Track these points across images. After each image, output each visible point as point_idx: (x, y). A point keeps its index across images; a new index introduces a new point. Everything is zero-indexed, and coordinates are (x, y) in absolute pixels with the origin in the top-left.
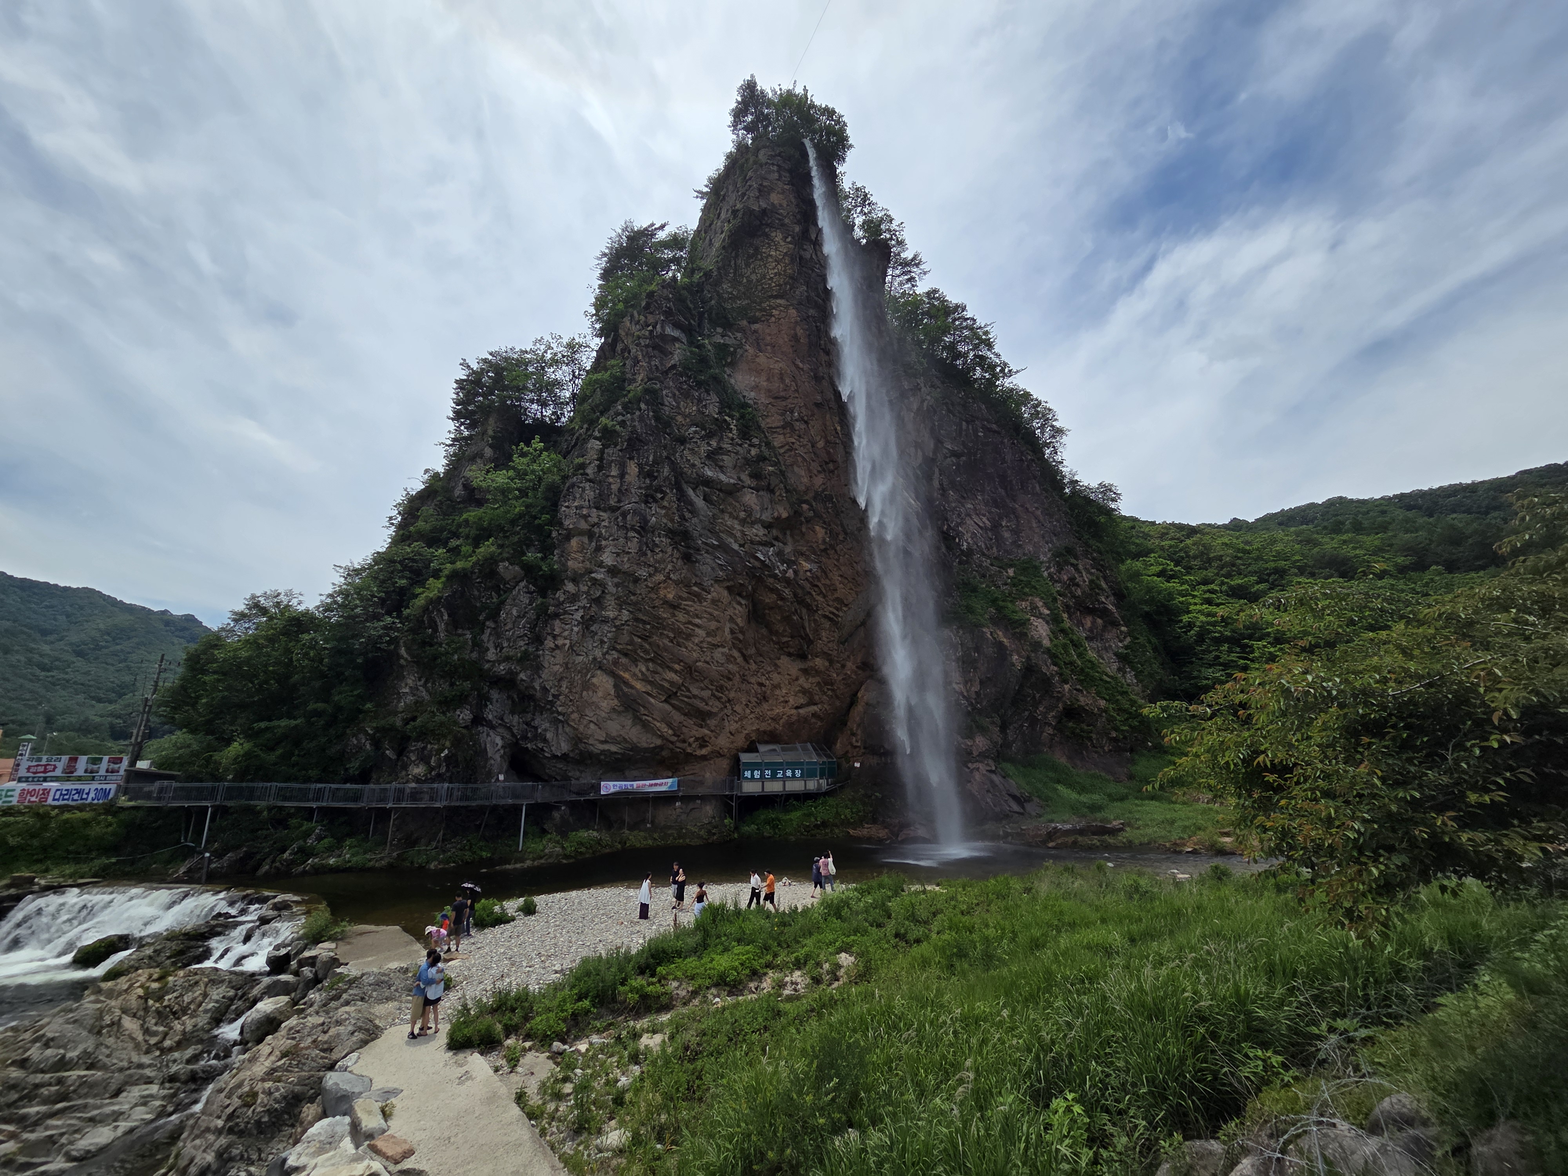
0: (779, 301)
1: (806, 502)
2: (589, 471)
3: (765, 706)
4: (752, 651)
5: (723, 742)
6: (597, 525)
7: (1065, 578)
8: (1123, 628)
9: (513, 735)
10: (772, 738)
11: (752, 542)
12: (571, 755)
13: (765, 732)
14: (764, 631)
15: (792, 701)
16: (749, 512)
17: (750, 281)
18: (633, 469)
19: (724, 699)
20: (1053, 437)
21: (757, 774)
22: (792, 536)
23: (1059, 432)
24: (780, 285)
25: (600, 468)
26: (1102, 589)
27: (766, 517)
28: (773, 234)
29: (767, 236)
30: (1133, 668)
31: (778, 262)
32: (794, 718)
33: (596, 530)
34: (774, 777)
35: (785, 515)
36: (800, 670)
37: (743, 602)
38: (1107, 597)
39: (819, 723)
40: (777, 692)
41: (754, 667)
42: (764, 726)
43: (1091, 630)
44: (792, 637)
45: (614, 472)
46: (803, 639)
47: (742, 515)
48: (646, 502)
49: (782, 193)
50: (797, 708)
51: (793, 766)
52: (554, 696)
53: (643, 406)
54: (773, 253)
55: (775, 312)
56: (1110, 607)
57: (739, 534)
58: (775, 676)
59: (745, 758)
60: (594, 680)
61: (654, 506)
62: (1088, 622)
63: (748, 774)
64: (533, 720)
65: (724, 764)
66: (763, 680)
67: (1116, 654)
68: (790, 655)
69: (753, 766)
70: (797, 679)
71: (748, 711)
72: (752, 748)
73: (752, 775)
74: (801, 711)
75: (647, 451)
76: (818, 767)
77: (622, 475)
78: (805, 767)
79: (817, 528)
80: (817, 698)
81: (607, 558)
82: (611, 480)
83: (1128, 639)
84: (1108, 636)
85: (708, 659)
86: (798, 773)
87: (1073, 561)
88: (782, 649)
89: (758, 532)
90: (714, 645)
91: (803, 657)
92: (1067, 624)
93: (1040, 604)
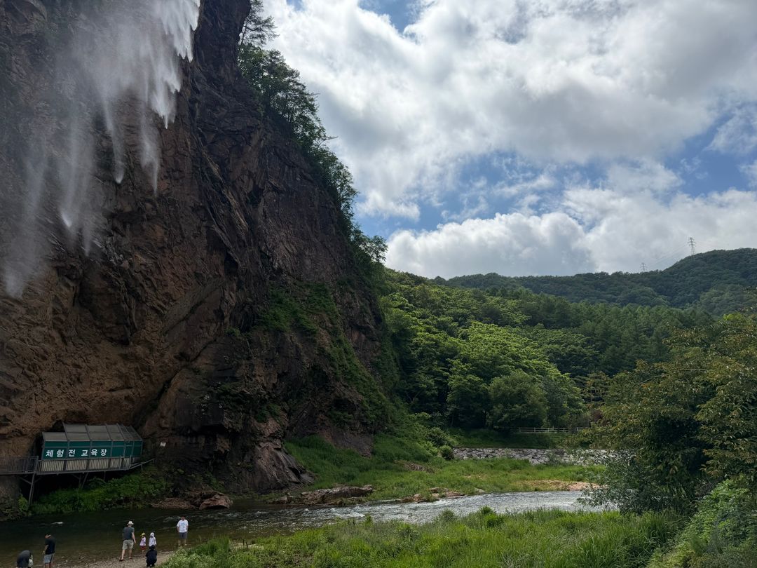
1: (149, 201)
3: (78, 387)
4: (72, 333)
5: (27, 421)
7: (345, 301)
8: (377, 343)
10: (81, 418)
13: (74, 413)
14: (88, 315)
15: (107, 384)
19: (36, 377)
20: (348, 195)
21: (60, 453)
22: (131, 229)
23: (352, 192)
26: (368, 313)
27: (109, 207)
30: (381, 373)
32: (106, 400)
34: (78, 456)
35: (128, 209)
36: (121, 355)
37: (72, 284)
38: (370, 319)
39: (131, 406)
40: (94, 374)
41: (72, 348)
42: (74, 407)
43: (357, 343)
44: (117, 324)
46: (128, 326)
50: (111, 390)
51: (98, 445)
56: (372, 327)
58: (93, 359)
59: (49, 437)
62: (356, 336)
63: (50, 453)
65: (25, 444)
66: (80, 362)
67: (371, 362)
68: (111, 340)
69: (55, 446)
70: (115, 364)
71: (59, 391)
72: (58, 428)
73: (55, 454)
74: (114, 393)
76: (125, 446)
78: (112, 447)
79: (158, 227)
80: (132, 382)
83: (380, 351)
84: (367, 348)
85: (24, 336)
86: (104, 452)
87: (351, 289)
88: (104, 334)
90: (33, 323)
91: (124, 343)
92: (342, 337)
93: (326, 319)
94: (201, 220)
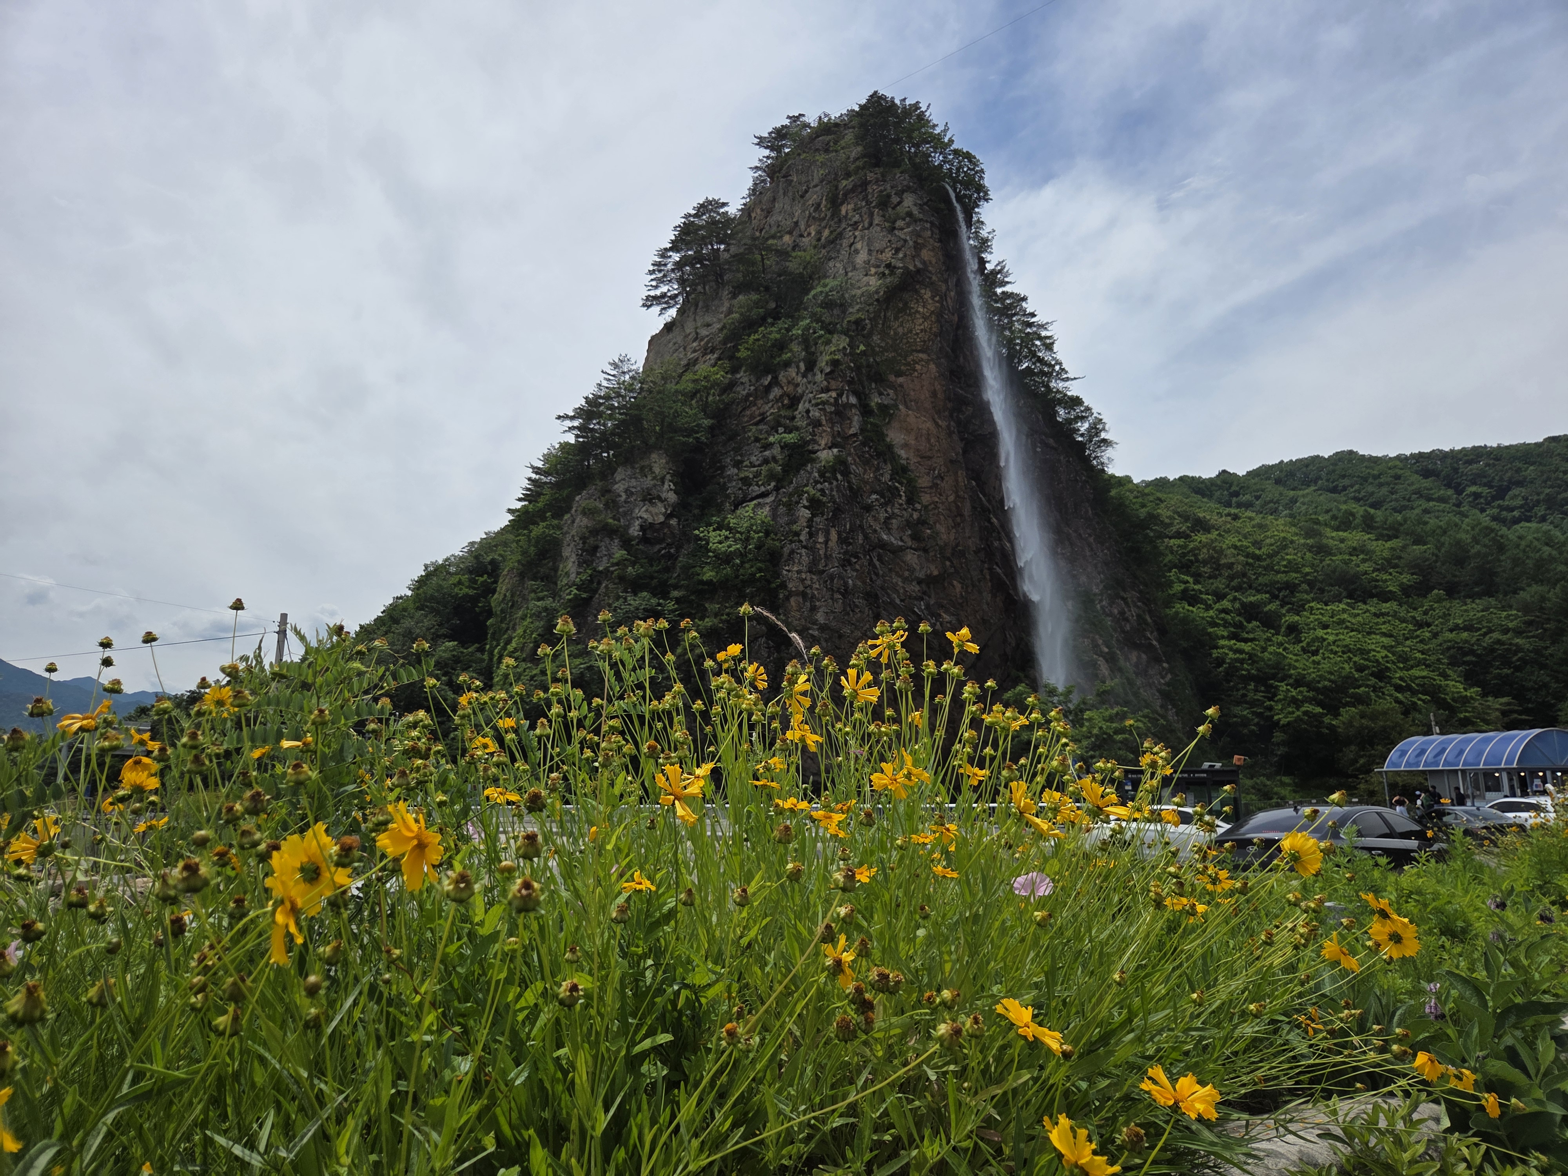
0: (921, 355)
1: (948, 559)
2: (803, 538)
6: (811, 587)
7: (1116, 611)
8: (1165, 665)
11: (910, 597)
16: (912, 570)
17: (896, 334)
18: (834, 535)
22: (934, 589)
24: (924, 341)
25: (811, 535)
26: (1147, 624)
27: (921, 575)
28: (923, 291)
29: (917, 292)
30: (1174, 706)
31: (925, 318)
33: (809, 591)
35: (936, 573)
38: (1152, 633)
45: (821, 539)
47: (907, 574)
48: (843, 566)
49: (933, 250)
53: (839, 477)
54: (921, 310)
55: (918, 367)
56: (1155, 643)
57: (901, 591)
61: (848, 568)
62: (1134, 656)
67: (1159, 691)
75: (844, 519)
77: (826, 542)
79: (955, 582)
81: (820, 617)
82: (818, 546)
83: (1169, 676)
84: (1151, 672)
87: (1122, 594)
89: (914, 588)
93: (1100, 642)
94: (983, 562)
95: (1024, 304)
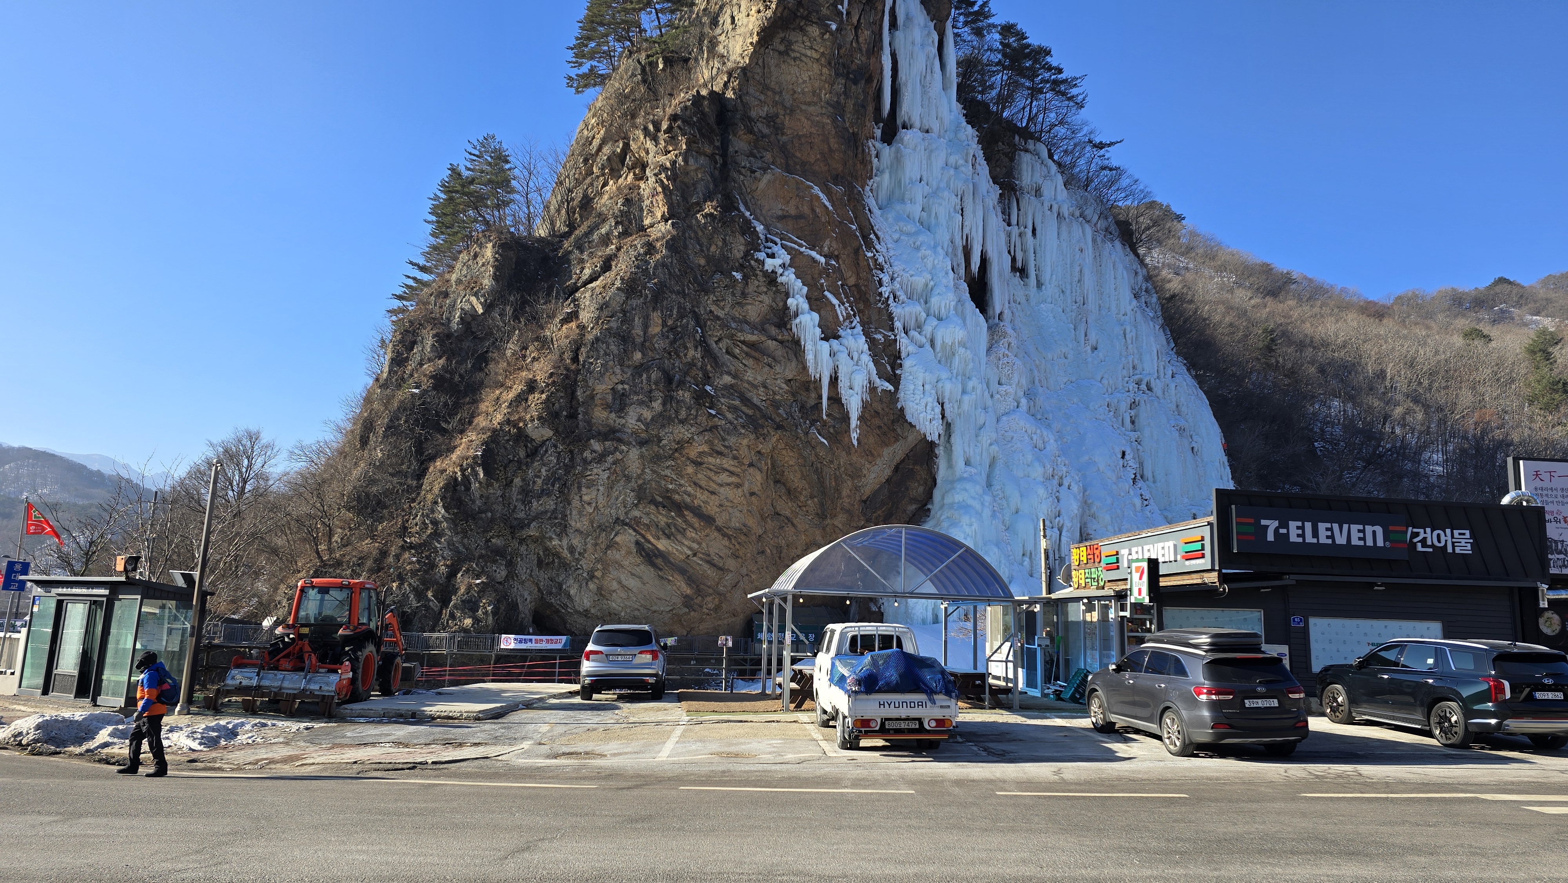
0: (812, 109)
2: (613, 325)
6: (621, 382)
9: (539, 590)
11: (774, 397)
12: (593, 611)
16: (773, 365)
18: (656, 322)
24: (814, 91)
25: (624, 322)
28: (810, 29)
29: (802, 30)
31: (813, 62)
33: (620, 387)
45: (638, 327)
47: (765, 369)
48: (670, 358)
52: (580, 554)
54: (807, 51)
55: (806, 122)
57: (761, 389)
60: (617, 539)
61: (677, 361)
64: (558, 575)
75: (671, 303)
77: (646, 328)
81: (632, 417)
82: (635, 335)
89: (780, 386)
95: (1048, 59)
